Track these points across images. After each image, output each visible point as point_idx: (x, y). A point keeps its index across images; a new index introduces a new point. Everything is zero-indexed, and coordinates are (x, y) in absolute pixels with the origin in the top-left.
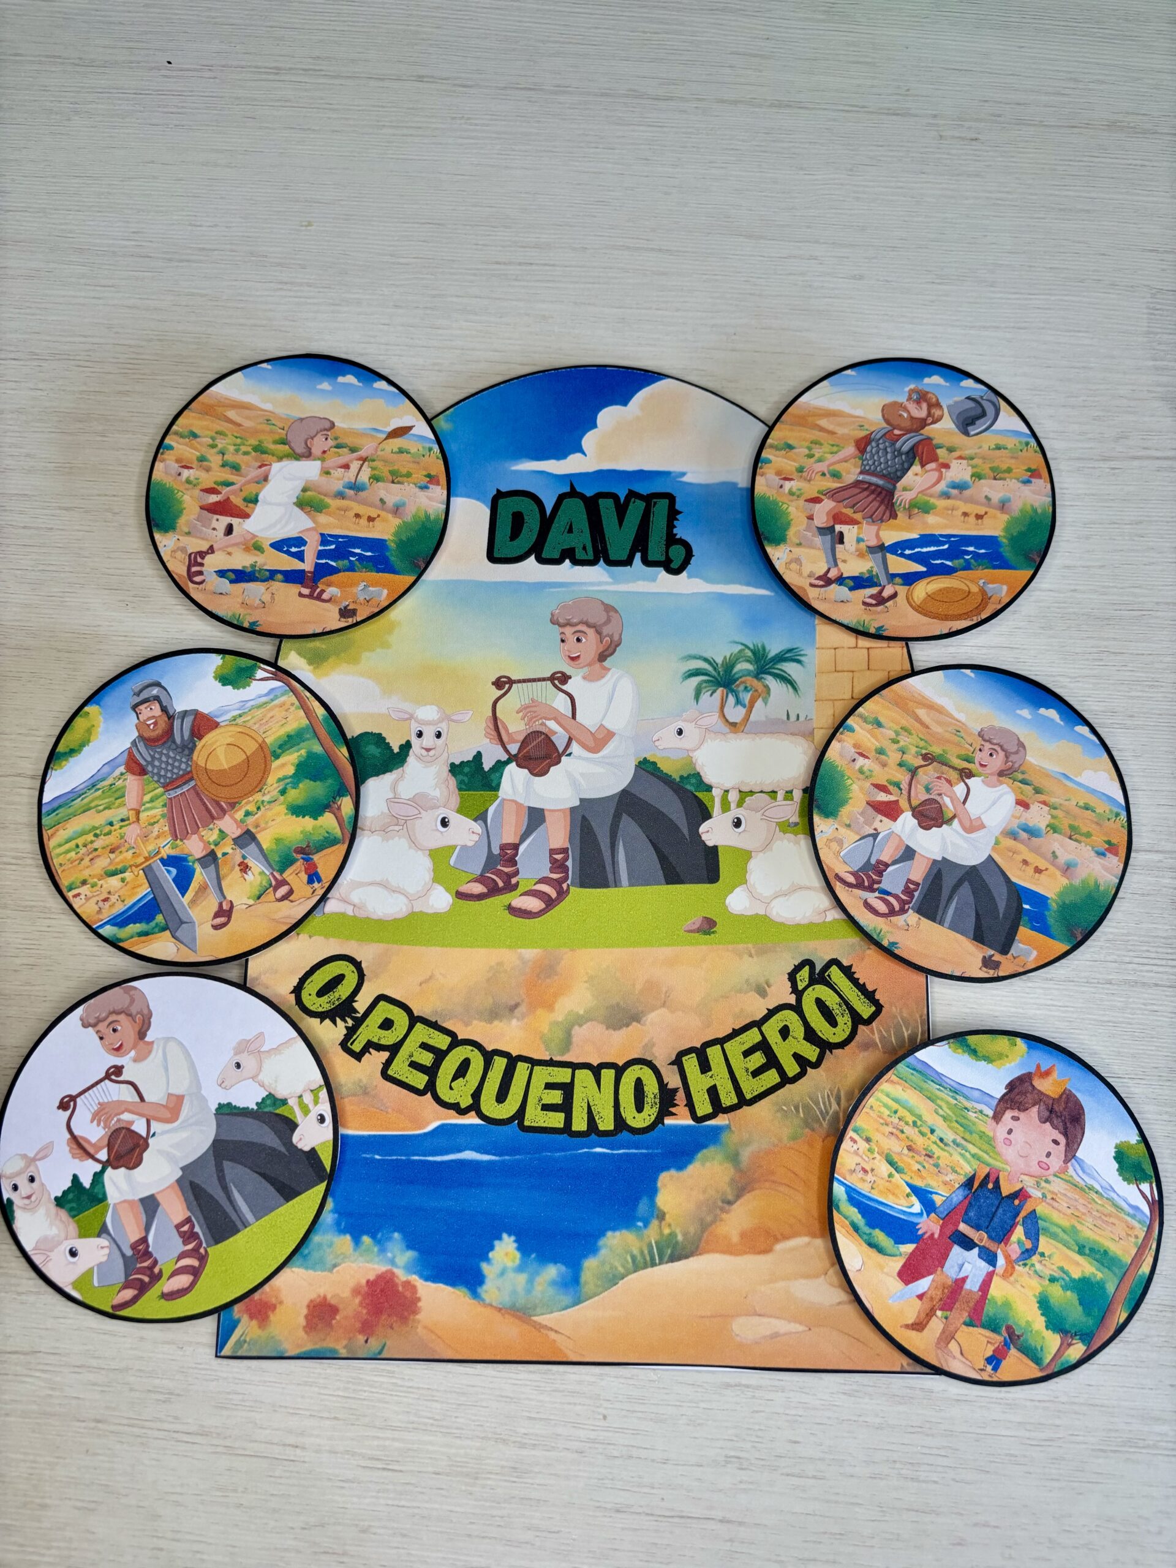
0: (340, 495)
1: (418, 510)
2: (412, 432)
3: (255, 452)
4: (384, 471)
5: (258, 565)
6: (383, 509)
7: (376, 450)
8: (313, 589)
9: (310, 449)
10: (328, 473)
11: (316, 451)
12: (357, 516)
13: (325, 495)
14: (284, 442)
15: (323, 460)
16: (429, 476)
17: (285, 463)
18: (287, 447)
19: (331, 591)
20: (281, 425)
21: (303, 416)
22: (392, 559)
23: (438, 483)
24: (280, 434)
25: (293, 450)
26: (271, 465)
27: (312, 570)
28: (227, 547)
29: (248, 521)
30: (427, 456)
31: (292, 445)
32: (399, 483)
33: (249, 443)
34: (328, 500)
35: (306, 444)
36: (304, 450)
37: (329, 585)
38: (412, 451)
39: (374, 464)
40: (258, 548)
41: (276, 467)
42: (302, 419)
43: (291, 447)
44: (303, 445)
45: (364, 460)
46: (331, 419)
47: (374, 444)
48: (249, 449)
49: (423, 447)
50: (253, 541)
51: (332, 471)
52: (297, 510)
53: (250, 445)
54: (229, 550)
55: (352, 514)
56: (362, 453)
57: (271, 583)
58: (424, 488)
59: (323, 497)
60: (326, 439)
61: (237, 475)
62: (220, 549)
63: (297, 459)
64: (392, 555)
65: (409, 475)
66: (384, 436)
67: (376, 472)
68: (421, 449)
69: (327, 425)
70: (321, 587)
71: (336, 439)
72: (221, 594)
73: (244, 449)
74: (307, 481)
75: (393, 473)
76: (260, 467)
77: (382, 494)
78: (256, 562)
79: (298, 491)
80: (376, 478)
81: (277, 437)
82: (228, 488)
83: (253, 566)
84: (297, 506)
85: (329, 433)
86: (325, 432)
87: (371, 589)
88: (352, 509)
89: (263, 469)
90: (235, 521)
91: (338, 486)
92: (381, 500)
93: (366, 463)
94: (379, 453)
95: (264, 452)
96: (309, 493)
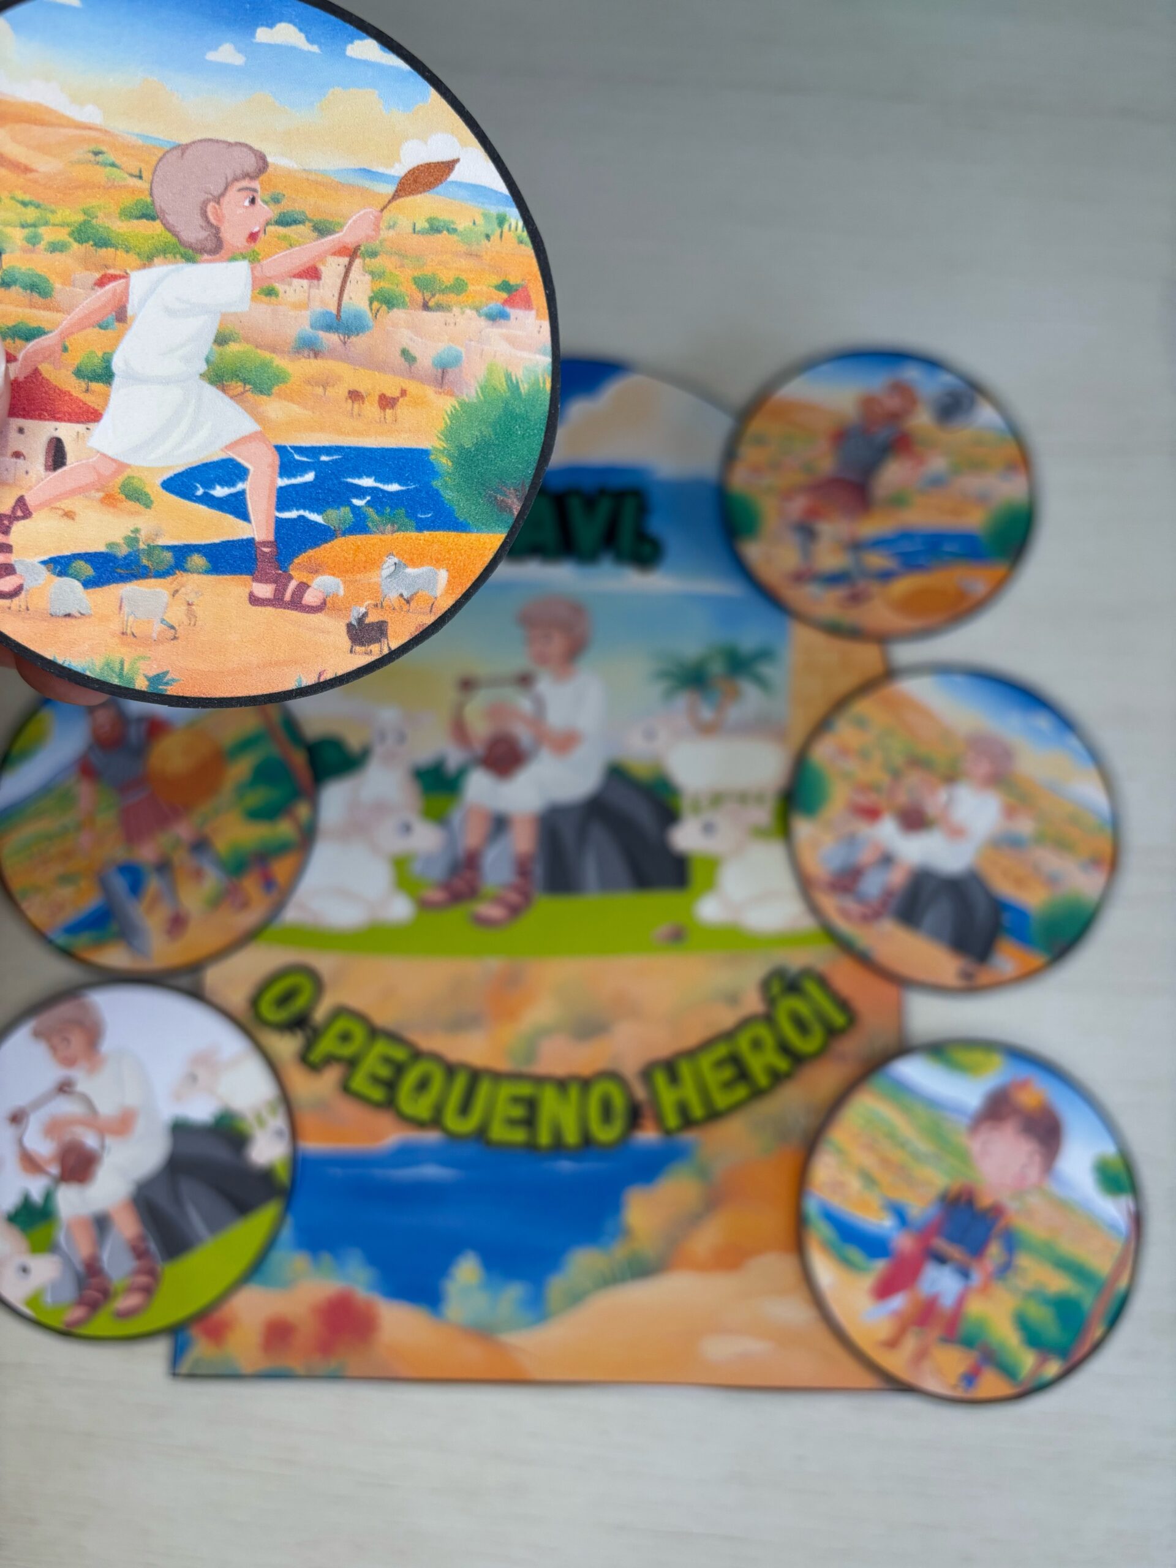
0: (309, 347)
1: (490, 371)
2: (454, 176)
3: (80, 241)
4: (402, 282)
5: (142, 536)
6: (412, 376)
7: (377, 228)
8: (281, 583)
9: (217, 230)
10: (270, 292)
11: (234, 235)
12: (355, 396)
13: (273, 349)
14: (148, 214)
15: (254, 259)
16: (505, 286)
17: (160, 270)
18: (157, 224)
19: (323, 584)
20: (133, 166)
21: (185, 140)
22: (448, 495)
23: (527, 304)
24: (133, 191)
25: (175, 234)
26: (126, 276)
27: (271, 538)
28: (59, 497)
29: (98, 428)
30: (495, 237)
31: (171, 219)
32: (439, 307)
33: (58, 218)
34: (280, 362)
35: (204, 214)
36: (203, 234)
37: (316, 571)
38: (460, 228)
39: (375, 263)
40: (135, 495)
41: (140, 281)
42: (183, 149)
43: (168, 228)
44: (199, 221)
45: (352, 253)
46: (256, 146)
47: (371, 211)
48: (63, 235)
49: (486, 216)
50: (120, 480)
51: (279, 287)
52: (211, 392)
53: (63, 225)
54: (66, 504)
55: (340, 392)
56: (344, 236)
57: (181, 577)
58: (497, 317)
59: (267, 355)
60: (253, 201)
61: (47, 308)
62: (41, 506)
63: (190, 260)
64: (446, 486)
65: (459, 287)
66: (389, 189)
67: (383, 284)
68: (480, 221)
69: (250, 164)
70: (297, 576)
71: (276, 200)
72: (68, 615)
73: (48, 235)
74: (224, 316)
75: (424, 284)
76: (101, 283)
77: (405, 338)
78: (136, 531)
79: (206, 345)
80: (386, 300)
81: (128, 201)
82: (31, 345)
83: (132, 541)
84: (212, 382)
85: (256, 184)
86: (245, 183)
87: (409, 570)
88: (339, 378)
89: (110, 287)
90: (66, 431)
91: (300, 324)
92: (405, 353)
93: (358, 262)
94: (384, 234)
95: (103, 242)
96: (233, 348)
